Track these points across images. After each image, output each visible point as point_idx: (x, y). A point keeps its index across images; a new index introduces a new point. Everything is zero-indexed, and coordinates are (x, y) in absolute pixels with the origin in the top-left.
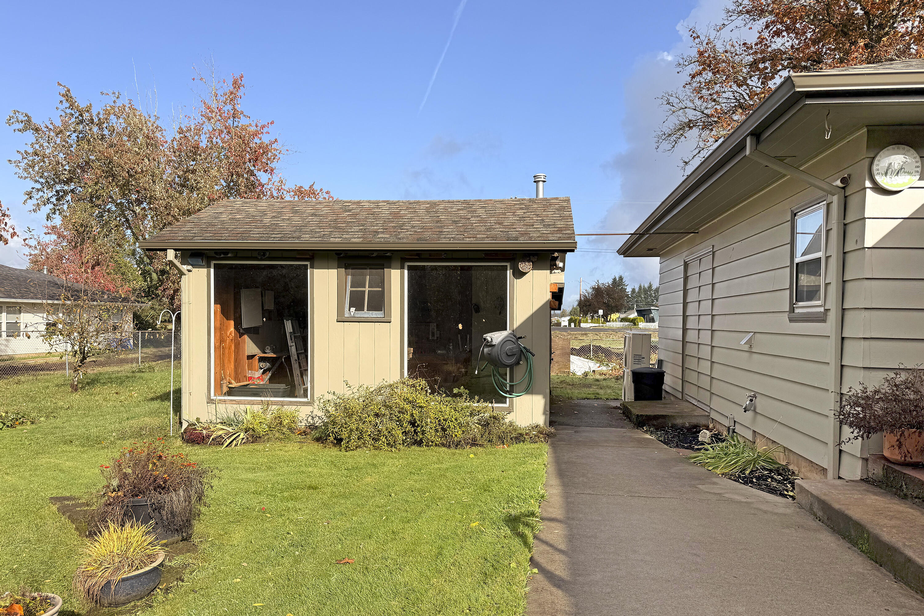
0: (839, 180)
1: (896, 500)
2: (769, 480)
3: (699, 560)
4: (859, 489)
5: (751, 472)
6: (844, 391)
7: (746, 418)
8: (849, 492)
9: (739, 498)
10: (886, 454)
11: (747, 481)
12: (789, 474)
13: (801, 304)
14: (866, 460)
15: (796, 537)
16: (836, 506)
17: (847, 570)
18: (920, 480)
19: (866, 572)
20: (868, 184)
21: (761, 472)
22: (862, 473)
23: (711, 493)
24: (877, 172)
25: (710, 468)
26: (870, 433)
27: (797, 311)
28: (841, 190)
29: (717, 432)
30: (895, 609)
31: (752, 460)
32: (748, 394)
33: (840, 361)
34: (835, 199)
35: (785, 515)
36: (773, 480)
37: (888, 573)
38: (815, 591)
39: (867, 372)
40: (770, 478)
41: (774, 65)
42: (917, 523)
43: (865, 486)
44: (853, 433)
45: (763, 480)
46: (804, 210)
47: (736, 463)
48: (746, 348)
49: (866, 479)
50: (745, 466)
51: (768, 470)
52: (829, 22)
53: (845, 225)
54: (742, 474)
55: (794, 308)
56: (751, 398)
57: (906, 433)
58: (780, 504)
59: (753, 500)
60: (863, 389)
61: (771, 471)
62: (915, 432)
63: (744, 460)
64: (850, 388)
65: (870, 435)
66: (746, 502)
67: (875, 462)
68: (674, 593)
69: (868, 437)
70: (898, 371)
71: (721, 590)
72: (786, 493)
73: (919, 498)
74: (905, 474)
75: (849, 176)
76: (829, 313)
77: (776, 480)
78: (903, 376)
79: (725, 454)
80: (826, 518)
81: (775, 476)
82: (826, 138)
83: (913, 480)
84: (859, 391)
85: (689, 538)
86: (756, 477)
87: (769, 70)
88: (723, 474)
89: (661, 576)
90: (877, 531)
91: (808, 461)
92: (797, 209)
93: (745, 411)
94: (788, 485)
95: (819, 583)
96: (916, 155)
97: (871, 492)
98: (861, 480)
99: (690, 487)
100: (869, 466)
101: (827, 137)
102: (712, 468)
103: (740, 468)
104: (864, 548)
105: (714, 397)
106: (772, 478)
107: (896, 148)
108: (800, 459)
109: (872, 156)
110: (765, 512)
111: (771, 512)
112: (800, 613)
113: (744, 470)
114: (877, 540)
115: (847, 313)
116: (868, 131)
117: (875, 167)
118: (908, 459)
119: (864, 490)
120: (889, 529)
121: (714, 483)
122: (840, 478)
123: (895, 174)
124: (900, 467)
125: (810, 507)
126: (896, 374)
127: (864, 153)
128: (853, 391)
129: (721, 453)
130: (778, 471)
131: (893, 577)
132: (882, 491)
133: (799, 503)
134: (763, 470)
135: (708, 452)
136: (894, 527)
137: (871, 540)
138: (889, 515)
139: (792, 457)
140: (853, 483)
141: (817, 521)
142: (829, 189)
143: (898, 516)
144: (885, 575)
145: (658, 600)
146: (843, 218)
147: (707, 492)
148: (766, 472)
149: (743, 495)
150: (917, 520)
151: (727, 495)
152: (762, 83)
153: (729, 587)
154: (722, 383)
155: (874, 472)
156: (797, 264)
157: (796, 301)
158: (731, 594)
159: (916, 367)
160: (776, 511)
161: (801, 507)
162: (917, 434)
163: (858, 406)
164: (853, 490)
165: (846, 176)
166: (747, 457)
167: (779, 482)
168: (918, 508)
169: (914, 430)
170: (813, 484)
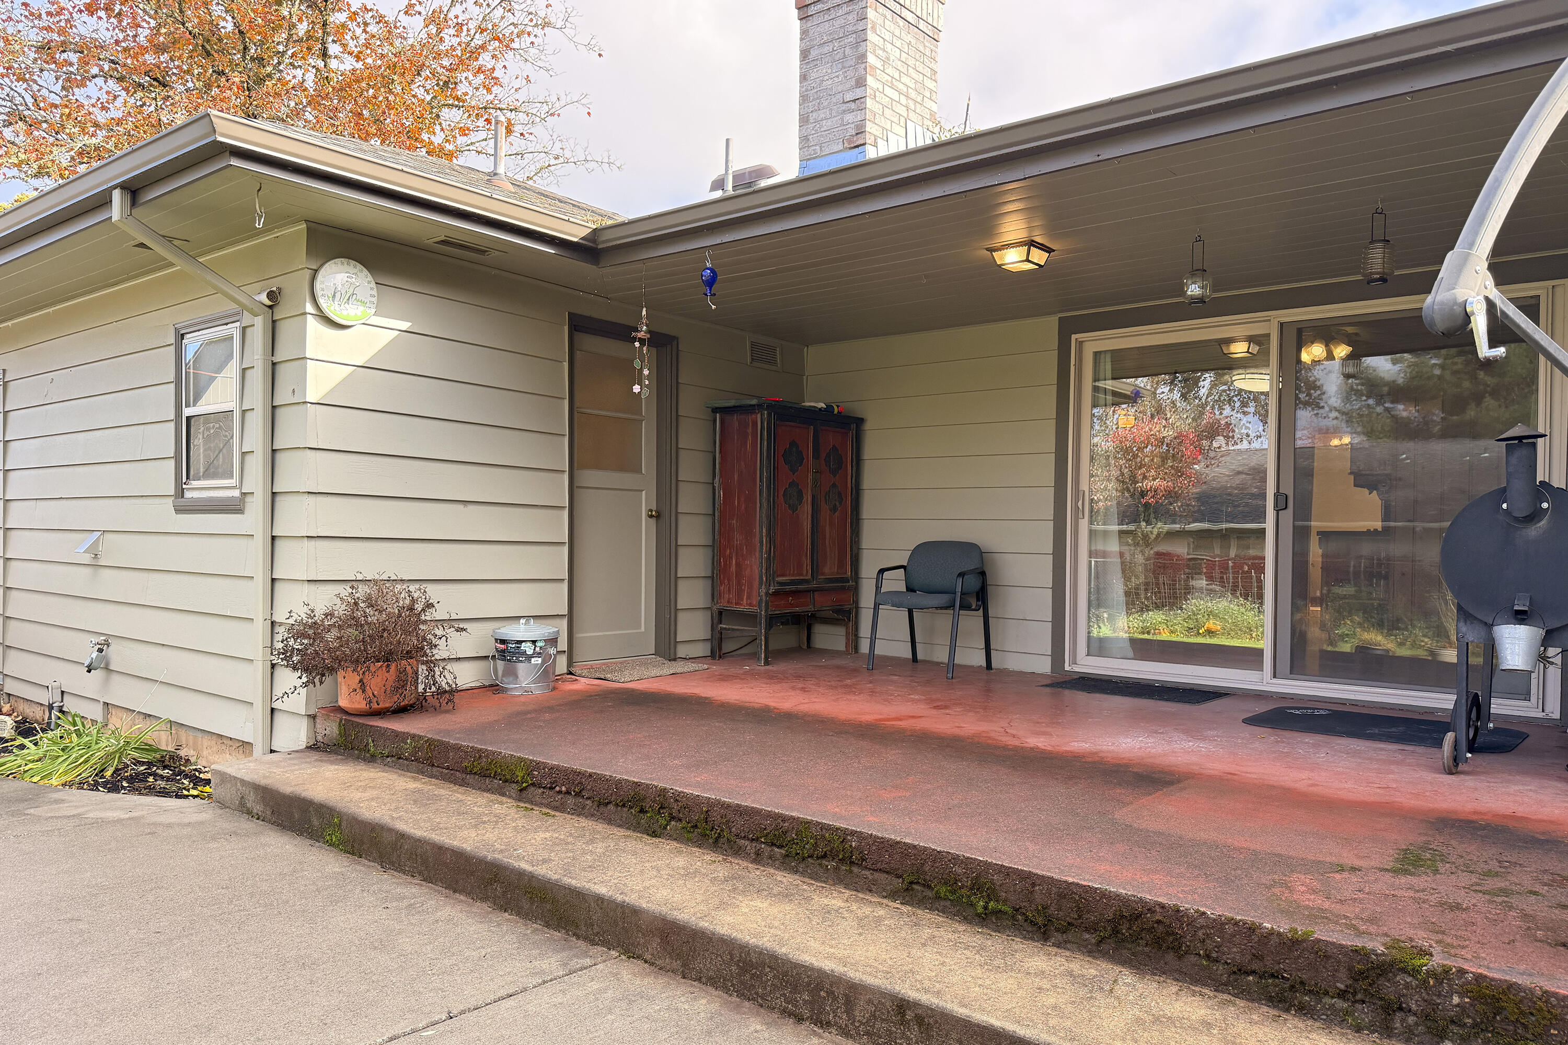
0: (266, 293)
1: (362, 766)
2: (151, 779)
3: (81, 926)
4: (308, 760)
5: (114, 772)
6: (280, 617)
7: (91, 684)
8: (297, 767)
9: (115, 815)
10: (343, 703)
11: (113, 787)
12: (180, 765)
13: (195, 484)
14: (313, 717)
15: (232, 850)
16: (287, 790)
17: (319, 874)
18: (393, 731)
19: (343, 869)
20: (309, 308)
21: (133, 769)
22: (308, 738)
23: (61, 817)
24: (322, 292)
25: (35, 779)
26: (323, 675)
27: (188, 495)
28: (267, 309)
29: (20, 718)
30: (395, 904)
31: (116, 751)
32: (95, 639)
33: (270, 572)
34: (259, 322)
35: (202, 823)
36: (157, 778)
37: (373, 864)
38: (286, 915)
39: (313, 587)
40: (151, 775)
41: (84, 63)
42: (397, 788)
43: (315, 756)
44: (300, 677)
45: (141, 781)
46: (199, 330)
47: (86, 761)
48: (87, 559)
49: (314, 745)
50: (102, 765)
51: (143, 763)
52: (183, 24)
53: (274, 364)
54: (100, 778)
55: (183, 489)
56: (100, 646)
57: (372, 669)
58: (188, 810)
59: (145, 813)
60: (309, 612)
61: (150, 764)
62: (381, 666)
63: (102, 753)
64: (290, 612)
65: (324, 678)
66: (130, 819)
67: (326, 718)
68: (57, 990)
69: (321, 683)
70: (355, 584)
71: (141, 958)
72: (185, 793)
73: (393, 756)
74: (372, 726)
75: (279, 289)
76: (248, 499)
77: (162, 777)
78: (363, 590)
79: (63, 750)
80: (269, 813)
81: (160, 772)
82: (257, 225)
83: (383, 732)
84: (304, 616)
85: (49, 897)
86: (126, 779)
87: (75, 67)
88: (64, 785)
89: (19, 971)
90: (353, 809)
91: (214, 737)
92: (185, 327)
93: (89, 671)
94: (185, 781)
95: (287, 902)
96: (370, 278)
97: (326, 761)
98: (307, 747)
99: (13, 816)
100: (318, 726)
101: (259, 225)
102: (39, 778)
103: (95, 770)
104: (334, 840)
105: (12, 654)
106: (155, 775)
107: (346, 263)
108: (200, 735)
109: (315, 268)
110: (169, 826)
111: (179, 825)
112: (276, 949)
113: (102, 771)
114: (356, 822)
115: (278, 499)
116: (308, 229)
117: (318, 285)
118: (375, 706)
119: (316, 760)
120: (367, 803)
121: (57, 801)
122: (272, 751)
123: (345, 300)
124: (362, 718)
125: (240, 803)
126: (352, 587)
127: (301, 258)
128: (295, 616)
129: (55, 748)
130: (164, 762)
131: (379, 867)
132: (340, 757)
133: (218, 802)
134: (136, 766)
135: (26, 751)
136: (373, 799)
137: (344, 824)
138: (361, 786)
139: (183, 733)
140: (297, 754)
141: (255, 820)
142: (248, 304)
143: (371, 785)
144: (369, 867)
145: (30, 1010)
146: (270, 354)
147: (52, 817)
148: (142, 768)
149: (122, 809)
150: (396, 784)
151: (91, 815)
152: (63, 88)
153: (154, 949)
154: (27, 625)
155: (326, 732)
156: (188, 419)
157: (187, 478)
158: (162, 958)
159: (377, 577)
160: (186, 821)
161: (222, 805)
162: (384, 669)
163: (305, 638)
164: (302, 763)
165: (274, 289)
166: (106, 747)
167: (169, 779)
168: (391, 769)
169: (380, 664)
170: (241, 766)
